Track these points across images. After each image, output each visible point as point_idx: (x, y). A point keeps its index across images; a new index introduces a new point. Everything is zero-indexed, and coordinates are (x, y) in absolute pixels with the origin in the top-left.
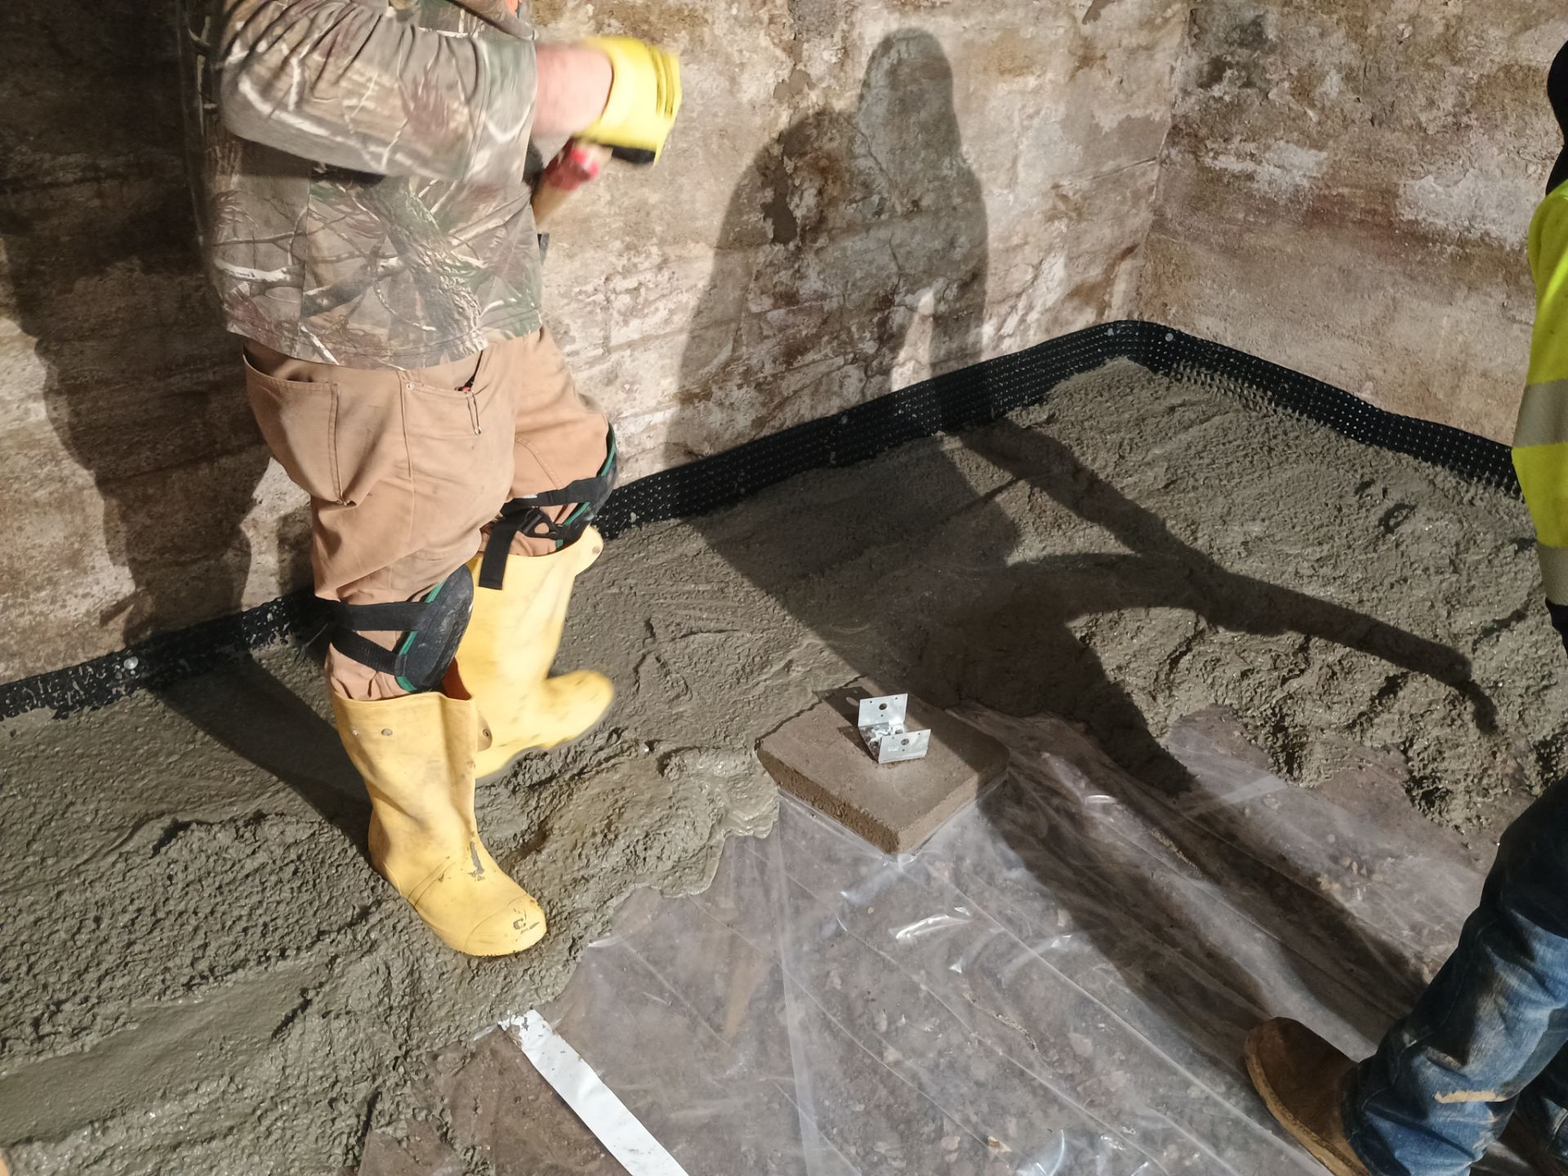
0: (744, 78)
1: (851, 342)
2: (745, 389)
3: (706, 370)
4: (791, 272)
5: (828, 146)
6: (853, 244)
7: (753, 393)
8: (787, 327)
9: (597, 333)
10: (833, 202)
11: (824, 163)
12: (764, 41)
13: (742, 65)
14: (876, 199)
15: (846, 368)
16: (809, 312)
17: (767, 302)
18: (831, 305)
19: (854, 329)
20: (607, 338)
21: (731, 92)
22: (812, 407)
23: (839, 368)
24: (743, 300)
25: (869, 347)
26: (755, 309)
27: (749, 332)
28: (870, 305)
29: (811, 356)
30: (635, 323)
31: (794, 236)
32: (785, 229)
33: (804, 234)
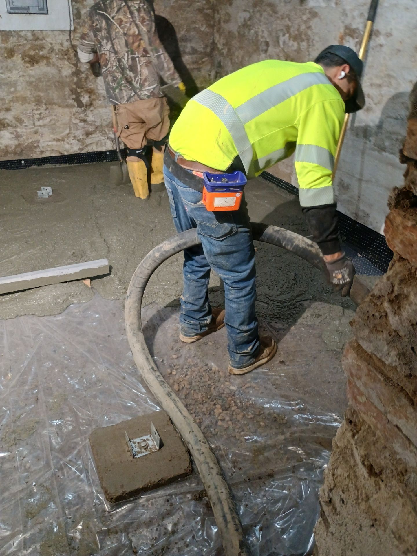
0: (63, 70)
1: (106, 134)
2: (74, 141)
3: (62, 134)
4: (84, 115)
5: (90, 87)
6: (102, 110)
7: (77, 142)
8: (85, 128)
9: (31, 122)
10: (94, 100)
11: (89, 90)
12: (66, 63)
13: (62, 68)
15: (106, 140)
16: (91, 125)
17: (78, 121)
18: (98, 124)
19: (107, 131)
20: (34, 124)
21: (59, 73)
22: (97, 148)
23: (103, 140)
24: (70, 120)
26: (74, 122)
27: (74, 127)
29: (93, 136)
30: (41, 121)
31: (83, 106)
32: (80, 104)
33: (86, 107)
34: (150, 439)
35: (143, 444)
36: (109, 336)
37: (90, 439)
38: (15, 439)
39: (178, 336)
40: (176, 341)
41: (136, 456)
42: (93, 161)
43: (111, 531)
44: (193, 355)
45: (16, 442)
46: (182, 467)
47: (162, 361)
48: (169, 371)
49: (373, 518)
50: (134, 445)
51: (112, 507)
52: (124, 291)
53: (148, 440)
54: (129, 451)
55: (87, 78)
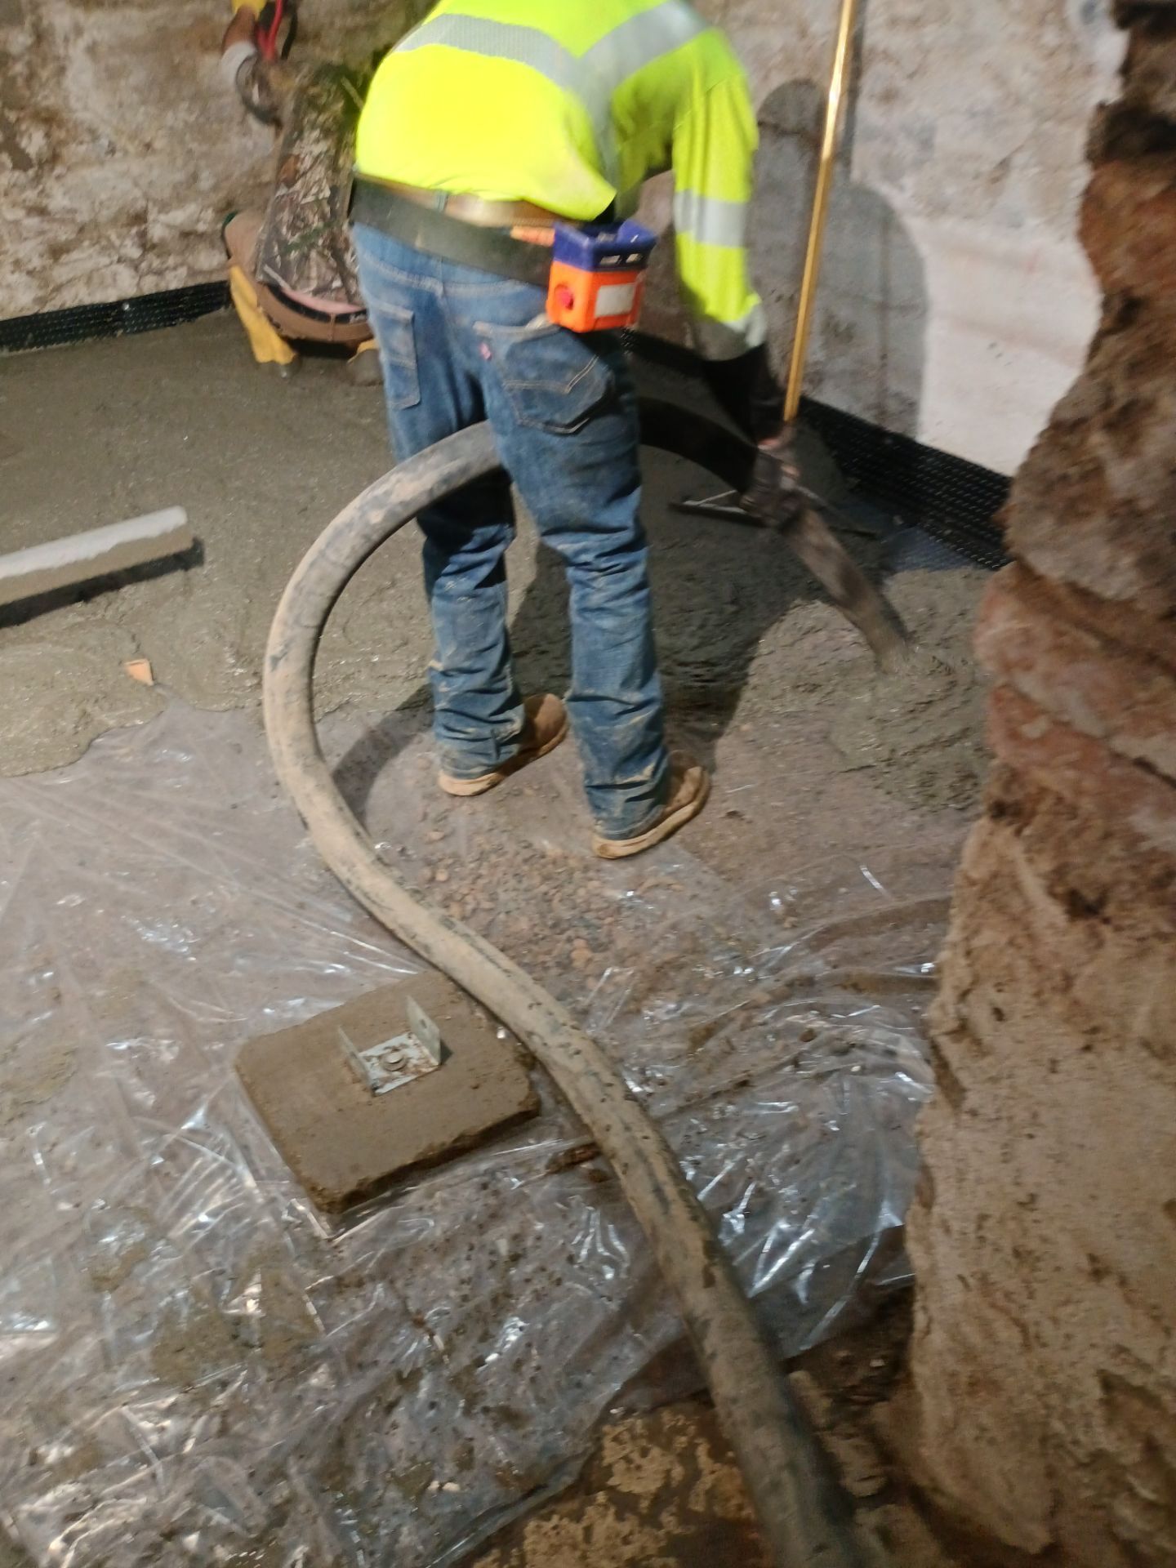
1: (113, 247)
2: (16, 275)
4: (36, 192)
5: (45, 103)
6: (92, 174)
7: (25, 278)
8: (44, 232)
10: (62, 143)
11: (43, 115)
14: (104, 142)
15: (115, 267)
16: (63, 221)
17: (20, 213)
18: (83, 217)
19: (113, 237)
22: (89, 294)
23: (107, 266)
25: (134, 252)
26: (9, 217)
27: (10, 233)
28: (123, 219)
29: (75, 255)
31: (31, 166)
32: (21, 162)
33: (41, 165)
34: (410, 1042)
35: (393, 1058)
36: (234, 807)
37: (238, 1069)
38: (15, 1103)
39: (435, 781)
40: (431, 797)
41: (378, 1091)
42: (85, 336)
43: (347, 1281)
44: (487, 827)
45: (23, 1111)
46: (509, 1099)
47: (403, 851)
48: (427, 872)
49: (1086, 1027)
50: (368, 1065)
51: (336, 1228)
52: (255, 681)
53: (404, 1046)
54: (356, 1081)
55: (31, 76)
